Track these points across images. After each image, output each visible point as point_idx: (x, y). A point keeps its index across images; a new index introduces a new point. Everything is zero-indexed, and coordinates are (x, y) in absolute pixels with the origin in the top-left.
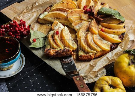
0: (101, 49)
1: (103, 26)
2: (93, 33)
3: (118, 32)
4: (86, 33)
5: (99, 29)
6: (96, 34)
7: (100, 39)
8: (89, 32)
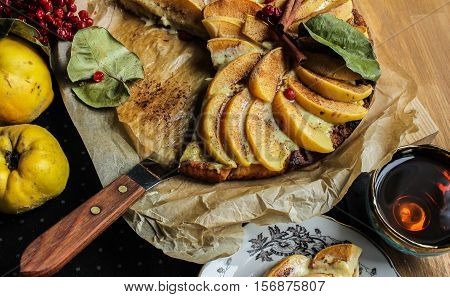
0: (256, 158)
1: (300, 79)
2: (254, 97)
3: (333, 115)
4: (237, 86)
5: (283, 83)
6: (263, 101)
7: (268, 124)
8: (245, 91)
